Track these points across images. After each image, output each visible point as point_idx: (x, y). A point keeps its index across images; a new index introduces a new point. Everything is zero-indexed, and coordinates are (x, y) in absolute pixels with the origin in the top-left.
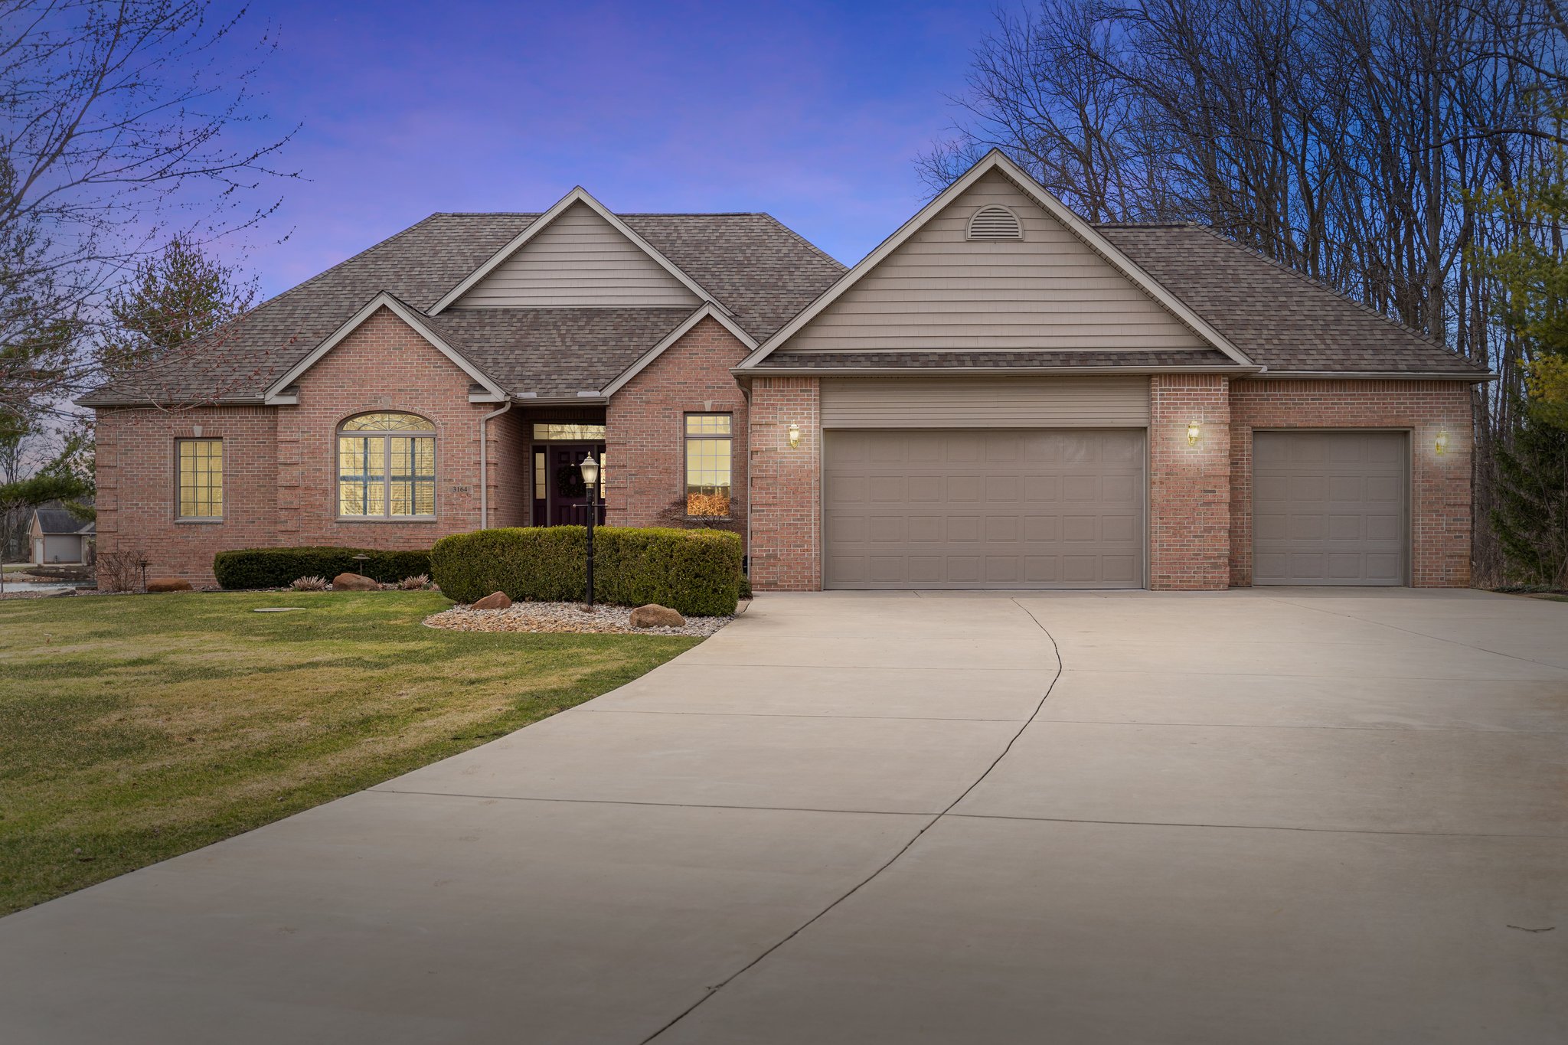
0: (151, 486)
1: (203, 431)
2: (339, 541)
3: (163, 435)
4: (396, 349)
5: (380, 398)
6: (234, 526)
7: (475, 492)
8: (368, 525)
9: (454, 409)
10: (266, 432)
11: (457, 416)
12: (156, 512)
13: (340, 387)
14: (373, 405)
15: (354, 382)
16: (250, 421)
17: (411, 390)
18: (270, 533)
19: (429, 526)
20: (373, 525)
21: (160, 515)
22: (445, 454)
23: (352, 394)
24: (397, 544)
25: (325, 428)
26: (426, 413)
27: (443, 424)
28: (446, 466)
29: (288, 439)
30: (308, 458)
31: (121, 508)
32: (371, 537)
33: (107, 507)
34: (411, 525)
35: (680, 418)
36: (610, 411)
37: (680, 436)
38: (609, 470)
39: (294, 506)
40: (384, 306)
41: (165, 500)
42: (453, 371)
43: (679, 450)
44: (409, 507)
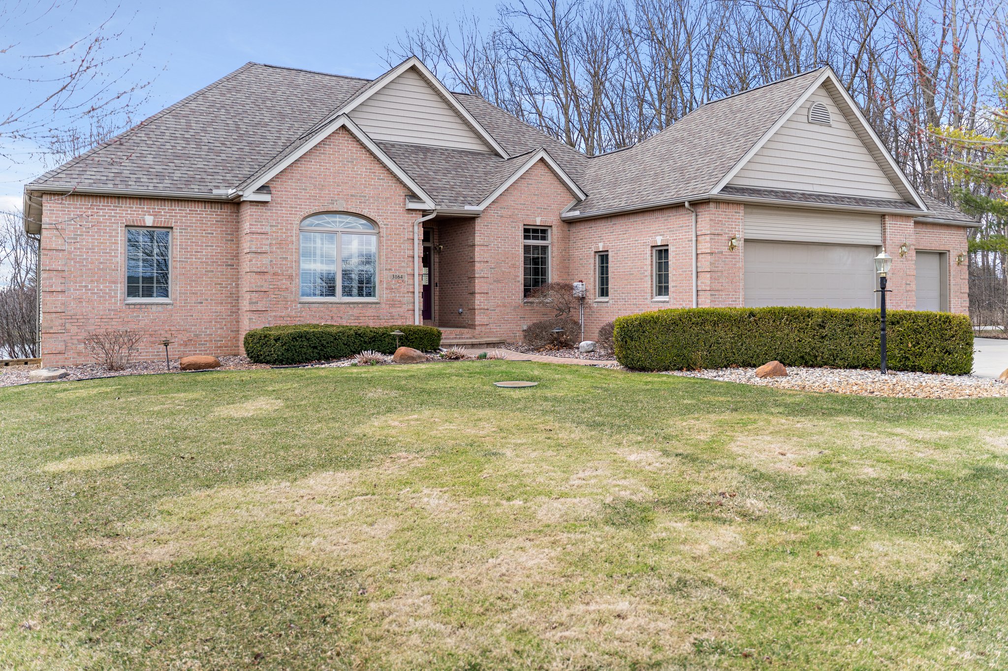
0: (102, 269)
1: (154, 221)
2: (302, 319)
3: (114, 223)
4: (348, 162)
5: (336, 201)
6: (184, 306)
7: (409, 279)
8: (326, 306)
9: (393, 213)
10: (214, 224)
11: (395, 219)
12: (106, 293)
13: (304, 189)
14: (331, 206)
15: (315, 186)
16: (199, 214)
17: (360, 196)
18: (217, 312)
19: (374, 306)
20: (330, 305)
21: (109, 297)
22: (386, 249)
23: (313, 196)
24: (349, 321)
25: (291, 224)
26: (372, 215)
27: (385, 225)
28: (386, 258)
29: (259, 231)
30: (276, 248)
31: (69, 290)
32: (328, 315)
33: (54, 289)
34: (360, 305)
35: (521, 229)
36: (478, 221)
37: (521, 242)
38: (477, 265)
39: (264, 289)
40: (343, 127)
41: (115, 282)
42: (392, 183)
43: (521, 251)
44: (355, 291)
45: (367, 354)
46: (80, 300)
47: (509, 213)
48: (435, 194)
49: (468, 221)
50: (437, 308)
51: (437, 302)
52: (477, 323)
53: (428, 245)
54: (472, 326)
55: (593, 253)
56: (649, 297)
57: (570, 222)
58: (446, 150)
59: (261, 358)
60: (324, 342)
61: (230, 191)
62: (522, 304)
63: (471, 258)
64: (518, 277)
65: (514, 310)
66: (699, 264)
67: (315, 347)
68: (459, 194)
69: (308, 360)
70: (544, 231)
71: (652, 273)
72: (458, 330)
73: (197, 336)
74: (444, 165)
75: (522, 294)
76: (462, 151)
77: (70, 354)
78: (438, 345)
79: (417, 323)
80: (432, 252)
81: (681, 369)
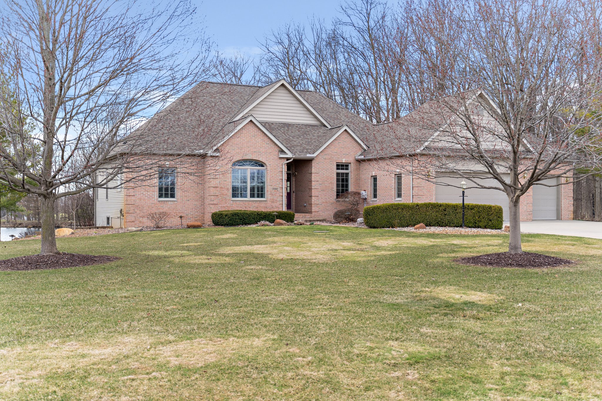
0: (149, 186)
1: (169, 165)
2: (233, 208)
4: (253, 136)
5: (248, 154)
6: (181, 202)
7: (280, 189)
8: (244, 202)
9: (273, 159)
10: (194, 165)
11: (274, 162)
12: (151, 196)
13: (233, 150)
14: (245, 157)
15: (238, 148)
17: (258, 152)
18: (195, 205)
19: (264, 202)
20: (246, 202)
21: (152, 198)
22: (270, 176)
23: (237, 153)
24: (254, 209)
25: (228, 165)
27: (269, 165)
28: (270, 180)
29: (214, 169)
30: (222, 176)
31: (136, 194)
32: (244, 206)
33: (130, 194)
34: (258, 202)
35: (335, 164)
36: (313, 162)
37: (335, 171)
38: (313, 183)
39: (216, 195)
40: (251, 121)
41: (154, 192)
42: (273, 145)
43: (335, 176)
44: (256, 195)
45: (263, 222)
46: (140, 199)
47: (329, 157)
48: (293, 148)
49: (309, 161)
50: (294, 203)
51: (294, 201)
52: (313, 211)
53: (289, 172)
54: (311, 212)
55: (370, 177)
56: (394, 199)
57: (359, 161)
58: (299, 124)
59: (219, 223)
60: (245, 217)
61: (202, 151)
62: (335, 202)
63: (310, 179)
64: (333, 188)
65: (331, 204)
66: (413, 183)
67: (241, 219)
68: (304, 148)
69: (238, 225)
70: (347, 166)
71: (395, 187)
72: (303, 214)
73: (187, 215)
74: (297, 133)
75: (335, 197)
76: (307, 125)
77: (137, 222)
78: (293, 220)
79: (284, 210)
80: (292, 176)
81: (389, 227)
